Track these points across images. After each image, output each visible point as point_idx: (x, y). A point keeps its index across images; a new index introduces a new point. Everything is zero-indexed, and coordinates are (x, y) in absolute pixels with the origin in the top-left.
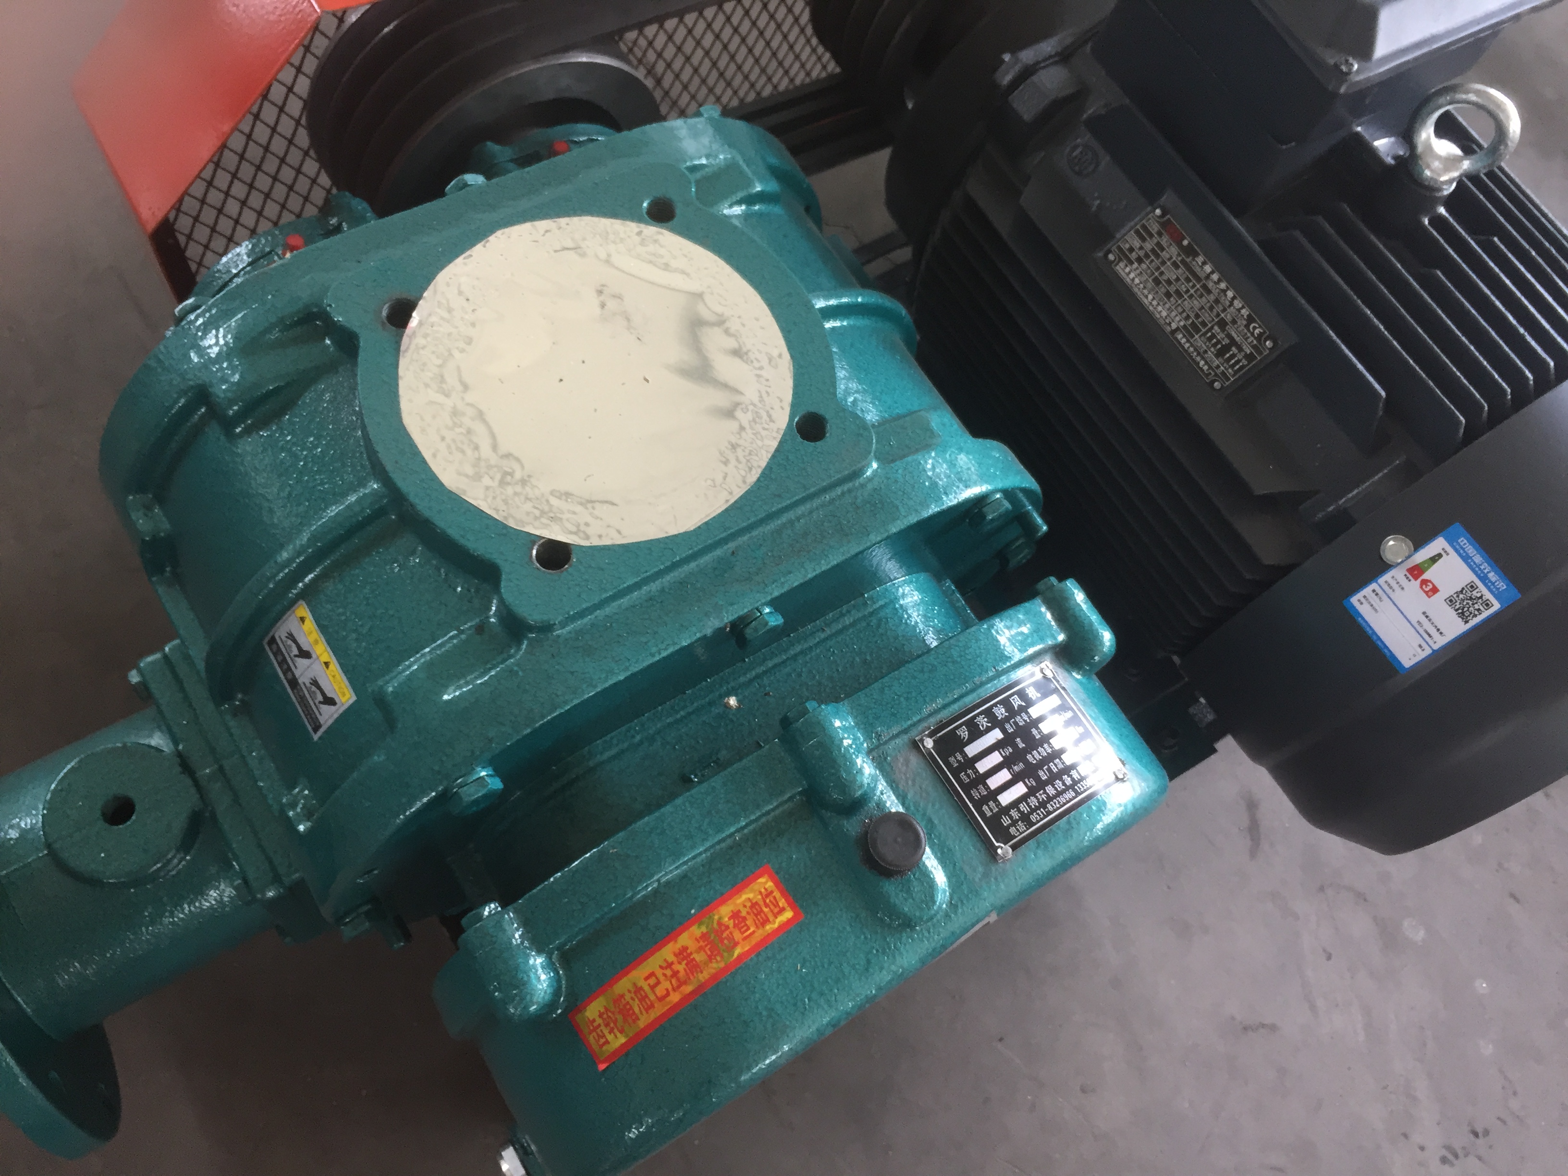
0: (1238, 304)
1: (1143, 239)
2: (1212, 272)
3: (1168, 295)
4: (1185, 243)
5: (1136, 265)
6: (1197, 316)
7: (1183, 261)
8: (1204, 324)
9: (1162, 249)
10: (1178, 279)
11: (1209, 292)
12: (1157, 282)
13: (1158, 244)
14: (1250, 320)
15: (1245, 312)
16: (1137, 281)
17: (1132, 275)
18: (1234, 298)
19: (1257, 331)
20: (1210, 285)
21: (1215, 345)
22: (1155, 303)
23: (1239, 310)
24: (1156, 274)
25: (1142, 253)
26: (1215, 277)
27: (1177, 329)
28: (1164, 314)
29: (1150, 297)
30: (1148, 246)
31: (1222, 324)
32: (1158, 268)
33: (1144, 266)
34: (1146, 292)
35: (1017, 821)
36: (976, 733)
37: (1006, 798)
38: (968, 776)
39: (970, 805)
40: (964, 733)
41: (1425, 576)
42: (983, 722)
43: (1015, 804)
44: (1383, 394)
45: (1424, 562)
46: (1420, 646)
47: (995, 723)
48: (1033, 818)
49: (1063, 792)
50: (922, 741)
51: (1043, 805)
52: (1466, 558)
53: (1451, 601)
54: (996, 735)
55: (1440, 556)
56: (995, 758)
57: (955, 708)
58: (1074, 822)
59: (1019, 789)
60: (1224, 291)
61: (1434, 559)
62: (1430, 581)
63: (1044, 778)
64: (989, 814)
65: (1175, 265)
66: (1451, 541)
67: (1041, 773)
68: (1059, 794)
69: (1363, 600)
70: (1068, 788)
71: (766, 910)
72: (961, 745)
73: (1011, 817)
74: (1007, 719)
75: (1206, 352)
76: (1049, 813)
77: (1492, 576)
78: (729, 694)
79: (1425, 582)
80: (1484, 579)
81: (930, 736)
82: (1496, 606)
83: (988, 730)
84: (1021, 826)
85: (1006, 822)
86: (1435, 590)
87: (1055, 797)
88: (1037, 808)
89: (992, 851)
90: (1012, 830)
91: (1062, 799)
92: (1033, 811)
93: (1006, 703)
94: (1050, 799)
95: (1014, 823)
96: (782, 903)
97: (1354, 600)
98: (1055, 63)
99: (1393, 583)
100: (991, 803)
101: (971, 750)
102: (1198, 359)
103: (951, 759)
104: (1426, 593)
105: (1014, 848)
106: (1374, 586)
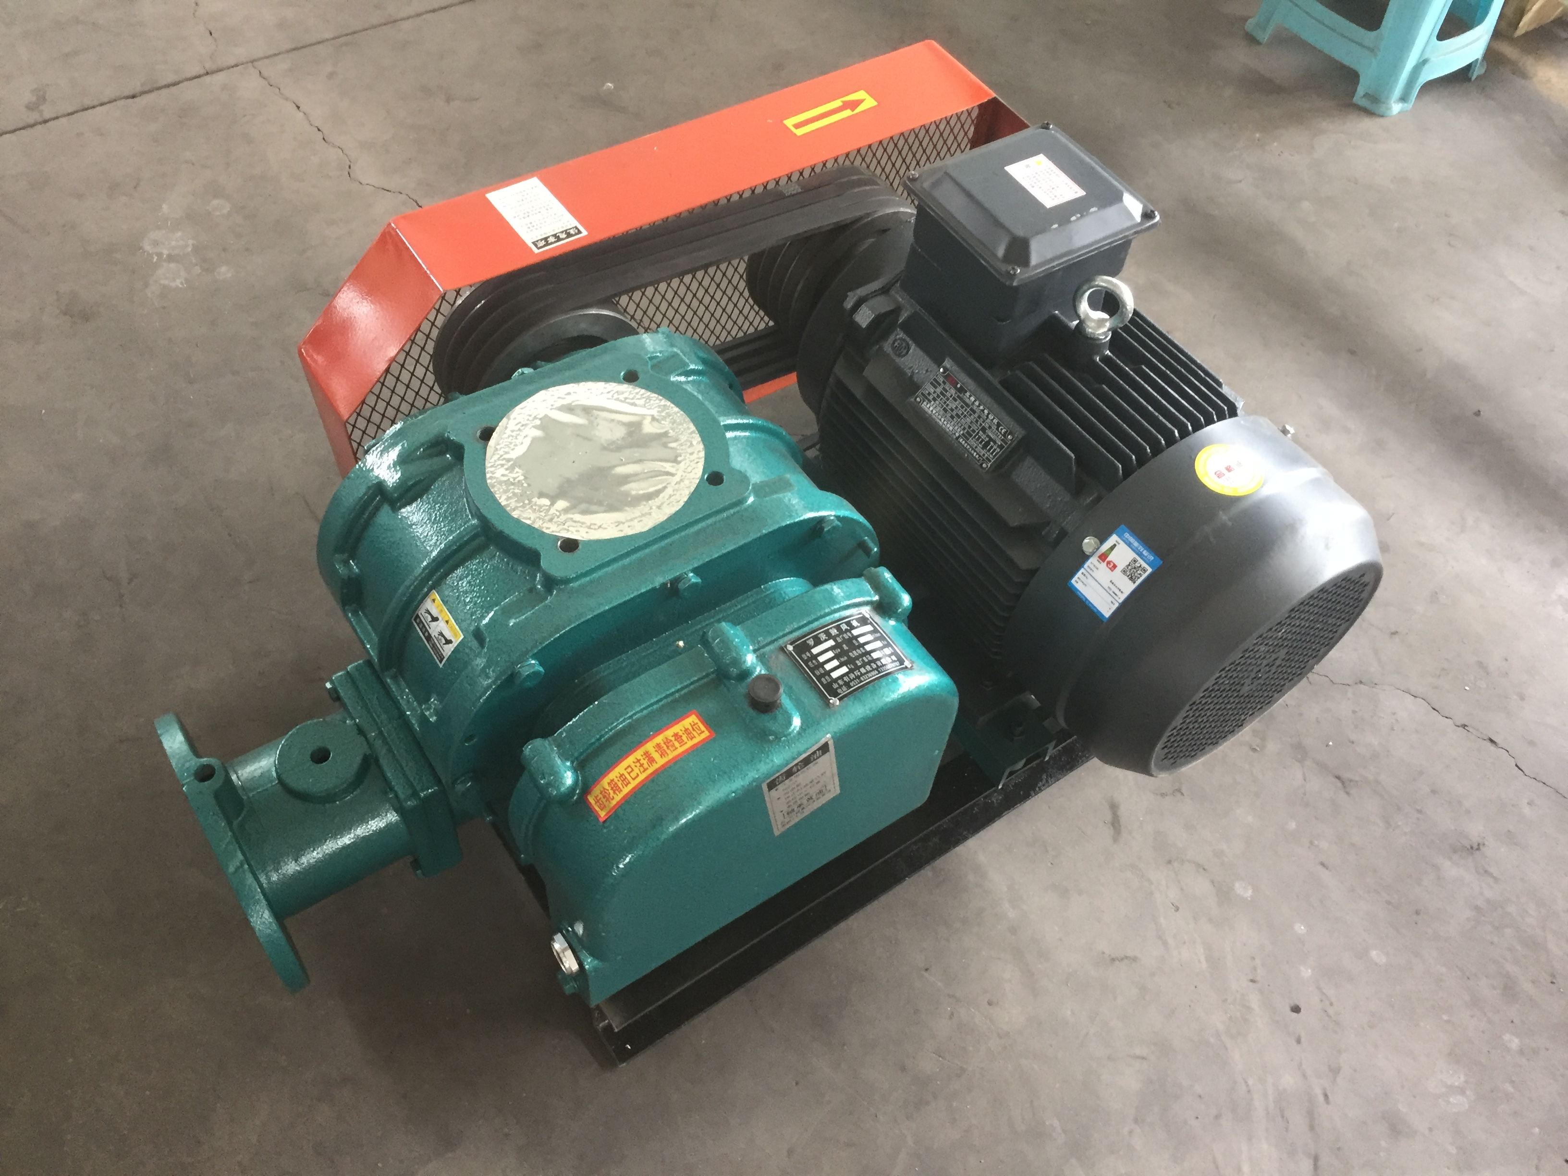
0: (991, 417)
1: (935, 387)
2: (975, 401)
3: (952, 417)
4: (959, 386)
5: (933, 402)
6: (970, 427)
7: (958, 397)
8: (974, 431)
9: (946, 391)
10: (956, 408)
11: (974, 412)
12: (945, 410)
13: (944, 389)
14: (998, 425)
15: (995, 421)
16: (934, 412)
17: (931, 409)
18: (988, 414)
19: (1003, 431)
20: (975, 408)
21: (981, 443)
22: (945, 423)
23: (992, 420)
24: (945, 406)
25: (935, 395)
26: (977, 403)
27: (959, 436)
28: (951, 428)
29: (943, 420)
30: (939, 390)
31: (984, 430)
32: (945, 403)
33: (937, 402)
34: (940, 417)
35: (842, 686)
36: (818, 642)
37: (835, 675)
38: (813, 664)
39: (814, 678)
40: (811, 642)
41: (1109, 559)
42: (823, 637)
43: (841, 677)
44: (1073, 455)
45: (1107, 550)
46: (1112, 602)
47: (829, 636)
48: (852, 684)
49: (871, 671)
50: (786, 647)
51: (858, 677)
52: (1129, 545)
53: (1124, 572)
54: (831, 643)
55: (1115, 546)
56: (830, 654)
57: (806, 629)
58: (877, 687)
59: (844, 670)
60: (983, 411)
61: (1113, 548)
62: (1111, 561)
63: (859, 664)
64: (825, 682)
65: (955, 400)
66: (1120, 536)
67: (857, 662)
68: (868, 672)
69: (1078, 580)
70: (873, 670)
71: (694, 733)
72: (809, 648)
73: (838, 684)
74: (838, 635)
75: (976, 447)
76: (861, 681)
77: (1145, 553)
78: (679, 640)
79: (1109, 563)
80: (1140, 555)
81: (791, 644)
82: (1150, 570)
83: (826, 640)
84: (844, 688)
85: (835, 686)
86: (1115, 566)
87: (865, 674)
88: (854, 679)
89: (827, 704)
90: (839, 691)
91: (870, 675)
92: (851, 681)
93: (838, 628)
94: (862, 675)
95: (840, 687)
96: (703, 728)
97: (1073, 581)
98: (880, 294)
99: (1092, 567)
100: (827, 677)
101: (815, 651)
102: (973, 452)
103: (804, 656)
104: (1110, 569)
105: (840, 699)
106: (1082, 570)
